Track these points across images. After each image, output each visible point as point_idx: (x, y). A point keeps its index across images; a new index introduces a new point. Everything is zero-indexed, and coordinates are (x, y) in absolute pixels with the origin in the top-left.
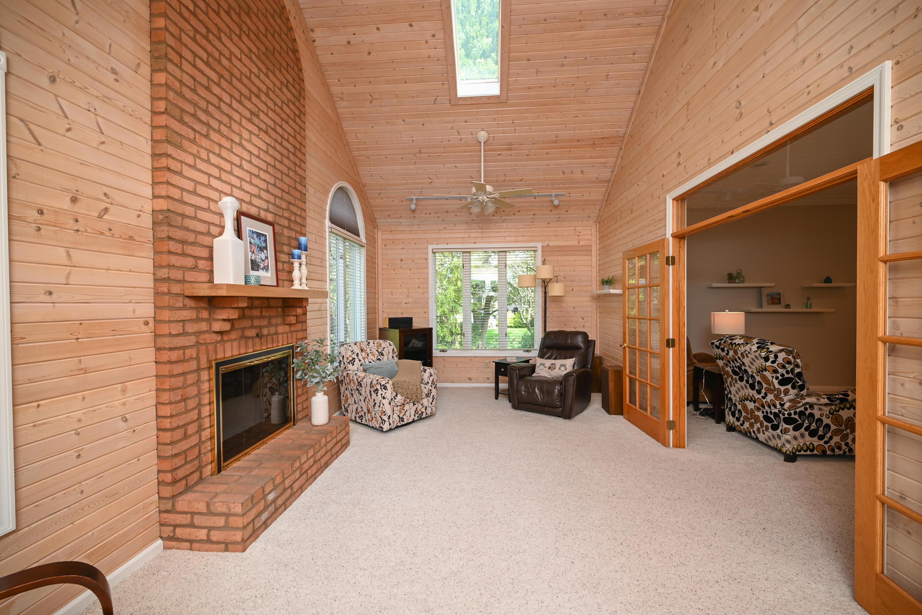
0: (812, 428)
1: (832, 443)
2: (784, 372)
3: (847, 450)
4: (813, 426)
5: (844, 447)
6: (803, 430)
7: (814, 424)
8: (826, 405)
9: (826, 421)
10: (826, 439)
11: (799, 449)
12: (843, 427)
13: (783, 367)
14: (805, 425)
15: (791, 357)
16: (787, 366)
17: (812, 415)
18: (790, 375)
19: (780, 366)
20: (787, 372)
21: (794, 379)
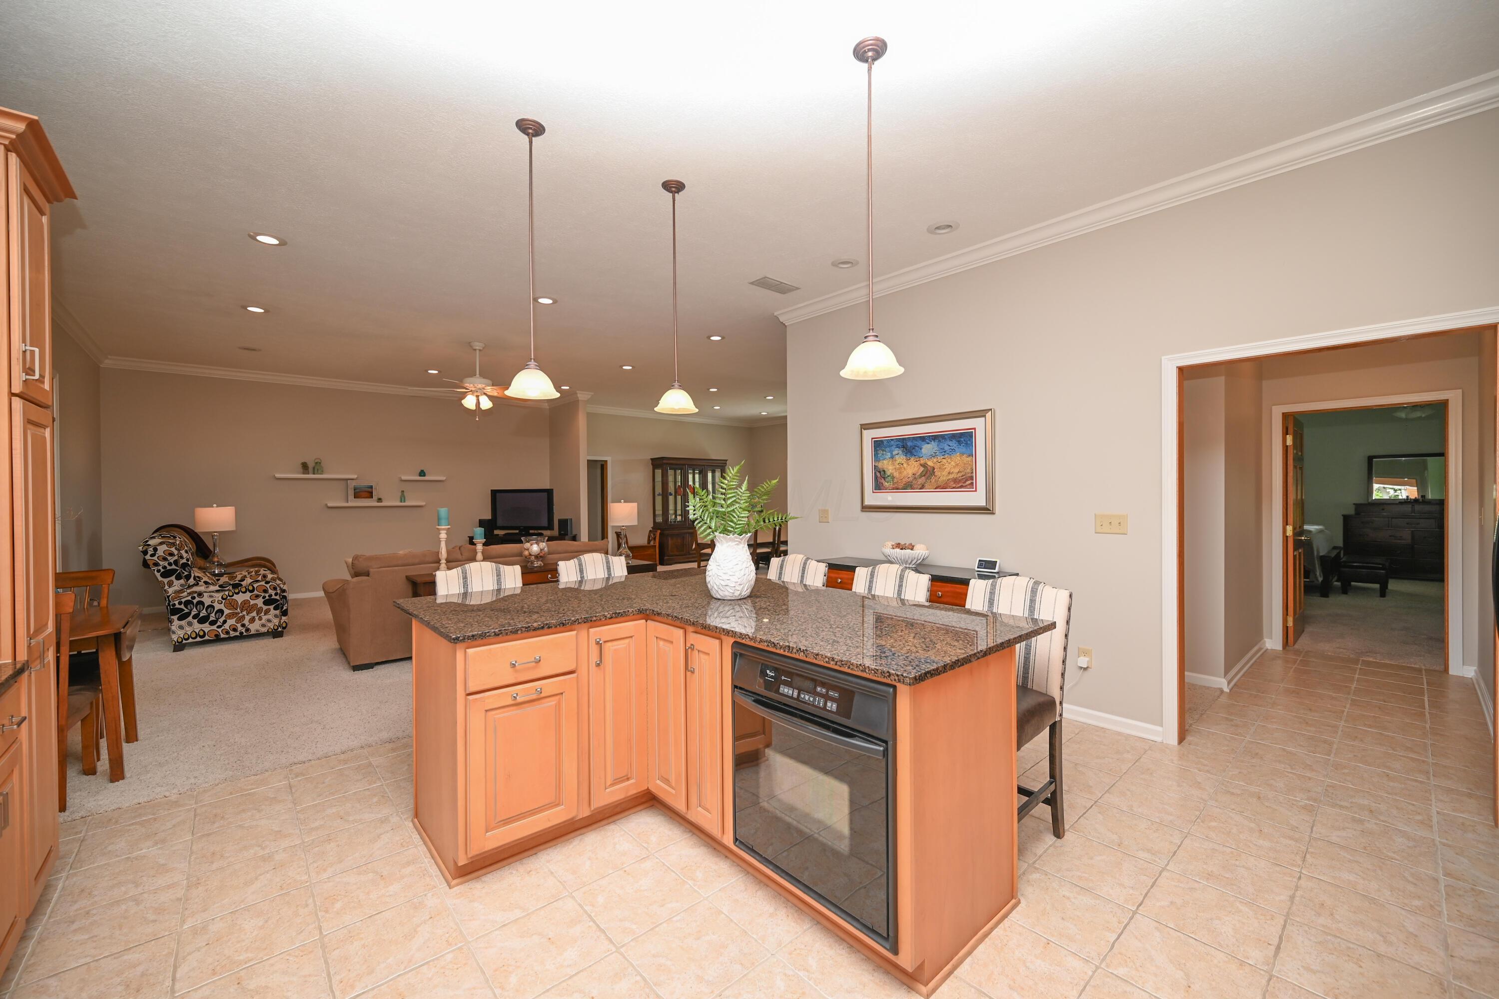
0: (201, 615)
1: (227, 626)
2: (166, 565)
3: (243, 631)
4: (203, 613)
5: (240, 628)
6: (190, 618)
7: (204, 611)
8: (217, 591)
9: (217, 607)
10: (219, 624)
11: (186, 637)
12: (238, 610)
13: (165, 559)
14: (193, 613)
15: (173, 549)
16: (169, 558)
17: (202, 603)
18: (174, 567)
19: (160, 558)
20: (170, 564)
21: (178, 570)
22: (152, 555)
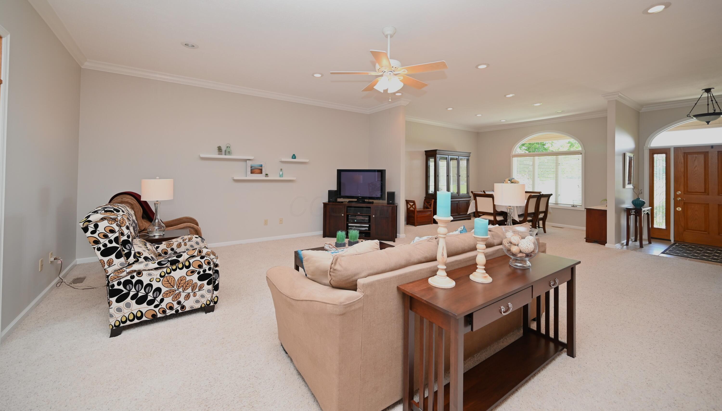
0: (140, 295)
1: (163, 305)
2: (107, 242)
3: (179, 308)
4: (142, 293)
5: (176, 306)
6: (129, 299)
7: (143, 291)
8: (156, 269)
9: (155, 285)
10: (156, 303)
11: (124, 319)
12: (175, 287)
13: (106, 236)
14: (132, 294)
16: (110, 235)
17: (140, 282)
18: (114, 244)
19: (101, 235)
20: (110, 242)
21: (118, 248)
22: (93, 232)
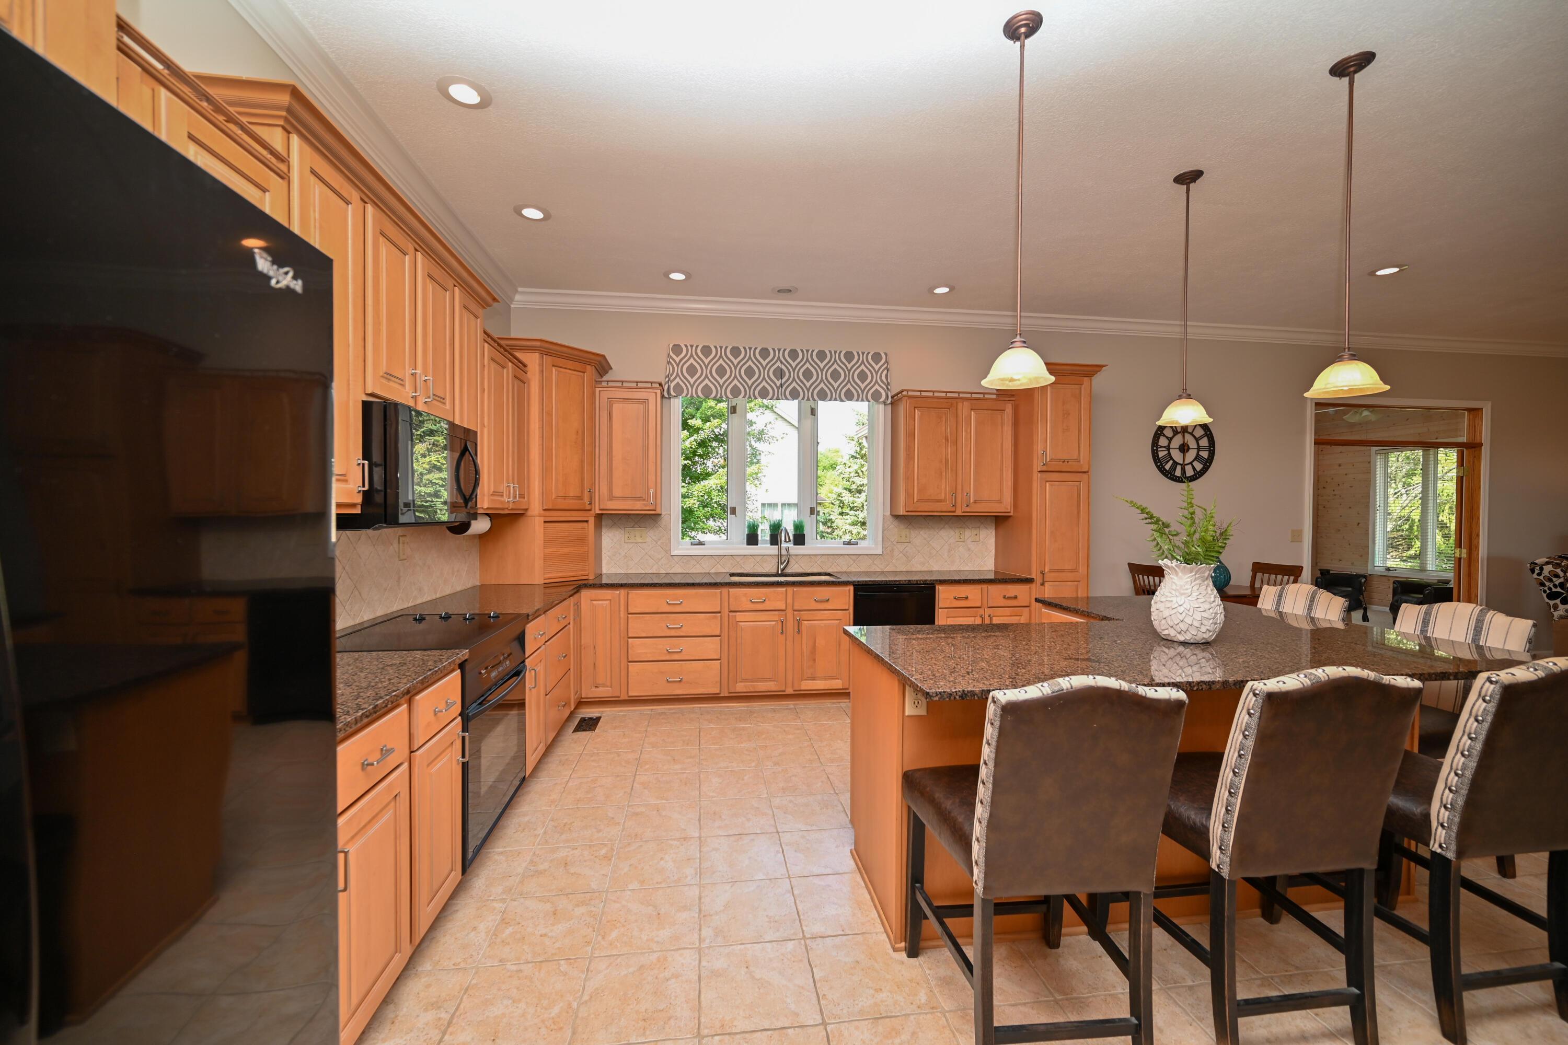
13: (1550, 580)
15: (1559, 571)
16: (1554, 579)
18: (1559, 589)
19: (1546, 578)
20: (1555, 586)
21: (1564, 594)
22: (1539, 574)
